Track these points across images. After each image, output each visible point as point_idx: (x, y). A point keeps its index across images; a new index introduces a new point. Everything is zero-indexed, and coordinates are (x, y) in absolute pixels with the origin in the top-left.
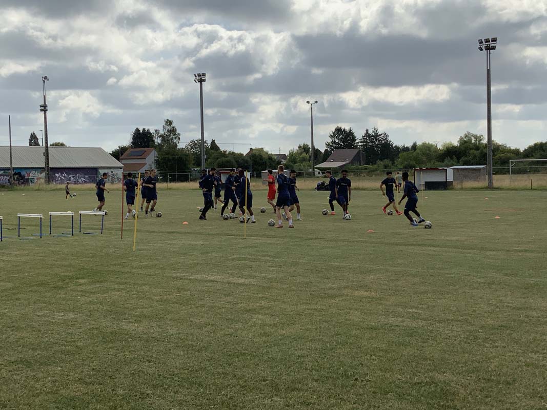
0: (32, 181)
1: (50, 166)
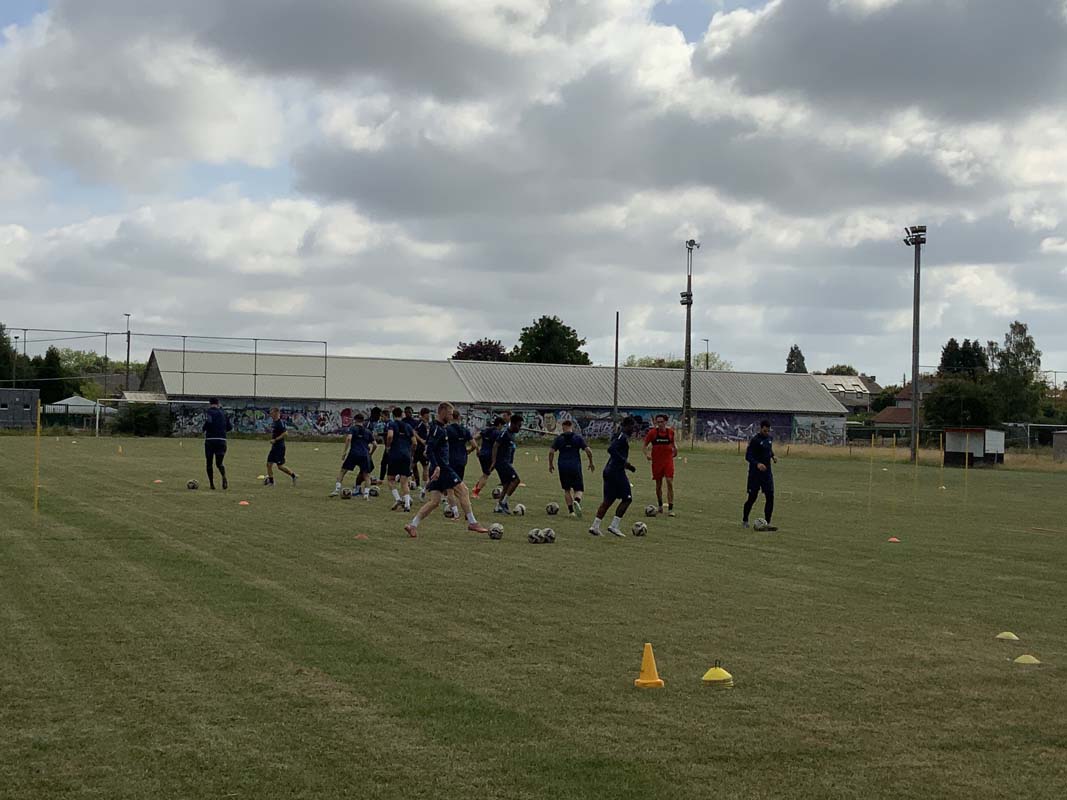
1: (692, 406)
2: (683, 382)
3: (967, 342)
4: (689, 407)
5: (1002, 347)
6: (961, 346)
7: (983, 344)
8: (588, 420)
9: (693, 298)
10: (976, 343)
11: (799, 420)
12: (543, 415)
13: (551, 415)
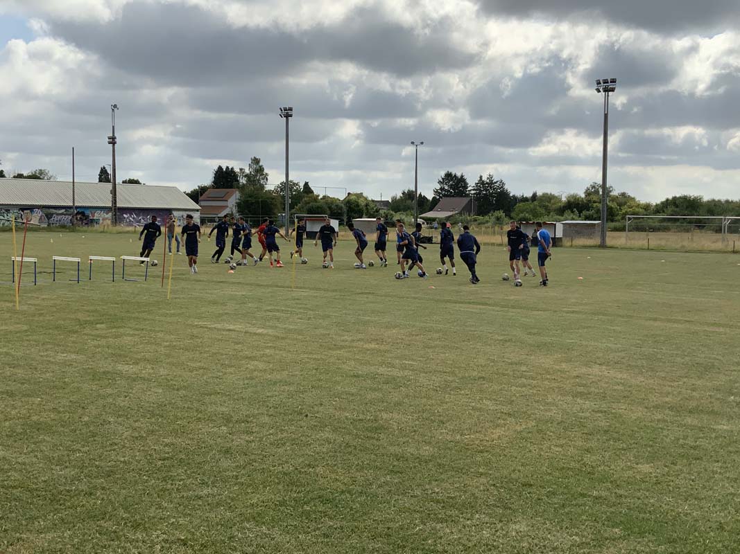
0: (97, 222)
1: (118, 206)
2: (111, 191)
3: (227, 168)
4: (116, 206)
5: (247, 171)
6: (224, 170)
7: (237, 170)
8: (52, 214)
9: (117, 140)
10: (232, 169)
11: (175, 213)
12: (23, 211)
13: (29, 211)
